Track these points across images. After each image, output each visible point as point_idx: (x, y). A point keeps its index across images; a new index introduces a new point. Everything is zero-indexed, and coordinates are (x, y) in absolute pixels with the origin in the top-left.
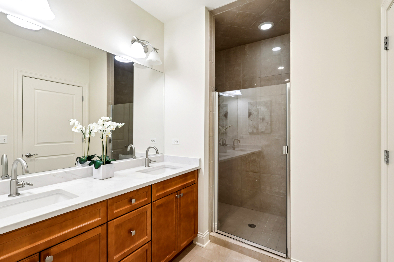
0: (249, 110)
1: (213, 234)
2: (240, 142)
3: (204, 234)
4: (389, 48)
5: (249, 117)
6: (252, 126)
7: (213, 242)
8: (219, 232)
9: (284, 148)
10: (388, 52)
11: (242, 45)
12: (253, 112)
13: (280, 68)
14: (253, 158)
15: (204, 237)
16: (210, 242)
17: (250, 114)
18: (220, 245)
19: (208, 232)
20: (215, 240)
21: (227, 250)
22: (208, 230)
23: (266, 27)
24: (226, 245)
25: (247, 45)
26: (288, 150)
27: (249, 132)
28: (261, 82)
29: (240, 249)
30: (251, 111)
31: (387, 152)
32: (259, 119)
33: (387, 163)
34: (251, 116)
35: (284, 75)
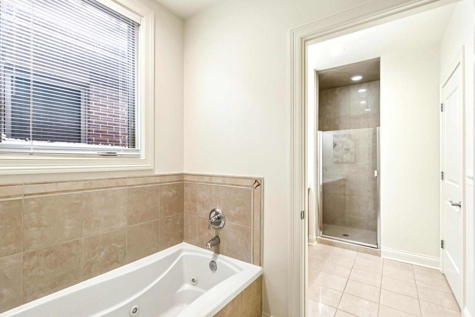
0: (334, 141)
1: (319, 237)
2: (326, 170)
3: (313, 236)
4: (443, 110)
5: (334, 147)
6: (337, 156)
7: (319, 243)
8: (323, 236)
9: (376, 172)
10: (443, 113)
11: (333, 88)
12: (338, 143)
13: (367, 110)
14: (343, 183)
15: (314, 238)
16: (317, 243)
17: (335, 145)
18: (326, 244)
19: (315, 236)
20: (321, 242)
21: (332, 247)
22: (315, 235)
23: (357, 78)
24: (330, 244)
25: (338, 89)
26: (379, 173)
27: (334, 162)
28: (350, 120)
29: (342, 245)
30: (336, 143)
31: (442, 173)
32: (344, 150)
33: (443, 179)
34: (336, 147)
35: (371, 114)
